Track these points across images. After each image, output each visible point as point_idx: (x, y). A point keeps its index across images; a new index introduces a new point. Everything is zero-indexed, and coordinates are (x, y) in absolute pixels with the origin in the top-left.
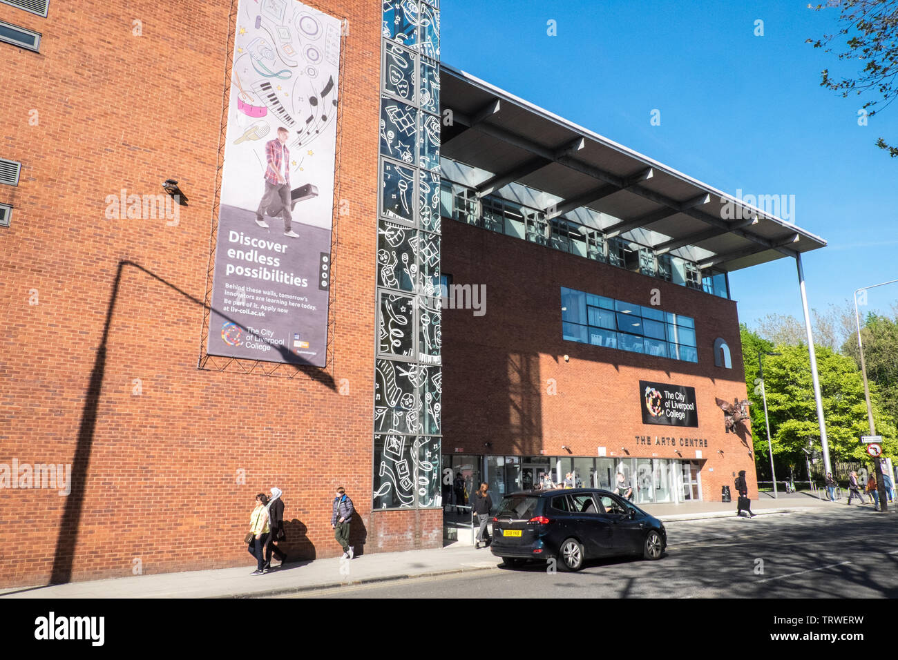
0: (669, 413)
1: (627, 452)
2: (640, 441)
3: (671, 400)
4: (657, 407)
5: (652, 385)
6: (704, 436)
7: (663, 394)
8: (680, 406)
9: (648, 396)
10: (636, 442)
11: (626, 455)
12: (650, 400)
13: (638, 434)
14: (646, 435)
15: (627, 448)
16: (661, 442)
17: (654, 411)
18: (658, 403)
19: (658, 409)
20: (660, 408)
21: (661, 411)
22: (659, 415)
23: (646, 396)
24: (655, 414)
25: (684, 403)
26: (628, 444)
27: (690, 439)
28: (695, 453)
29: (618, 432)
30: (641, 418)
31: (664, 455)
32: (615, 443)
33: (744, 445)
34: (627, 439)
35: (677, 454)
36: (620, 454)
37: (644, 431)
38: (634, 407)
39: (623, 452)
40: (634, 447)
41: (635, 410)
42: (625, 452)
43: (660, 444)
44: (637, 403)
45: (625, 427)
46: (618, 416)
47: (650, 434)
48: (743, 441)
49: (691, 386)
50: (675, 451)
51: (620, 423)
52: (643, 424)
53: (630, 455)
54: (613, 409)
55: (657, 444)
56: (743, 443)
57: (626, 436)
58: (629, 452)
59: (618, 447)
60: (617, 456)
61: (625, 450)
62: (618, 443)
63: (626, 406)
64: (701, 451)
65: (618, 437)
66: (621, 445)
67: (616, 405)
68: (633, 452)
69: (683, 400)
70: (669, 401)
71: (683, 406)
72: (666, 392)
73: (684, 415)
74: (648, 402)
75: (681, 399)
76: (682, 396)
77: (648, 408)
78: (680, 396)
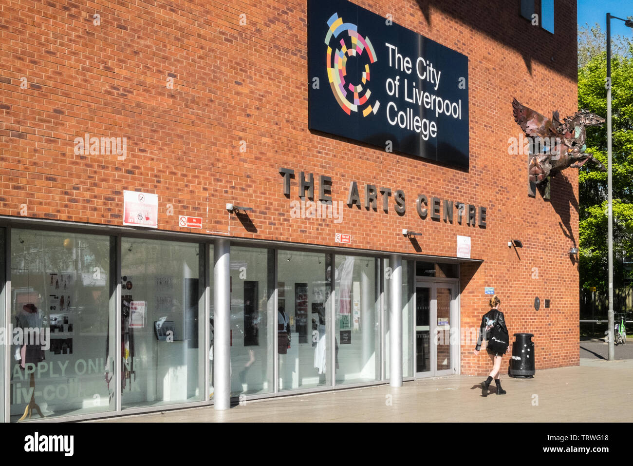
0: (393, 114)
1: (246, 221)
2: (296, 190)
3: (403, 75)
4: (359, 88)
7: (382, 53)
8: (427, 100)
9: (335, 44)
10: (283, 190)
11: (241, 232)
12: (341, 61)
13: (291, 162)
14: (319, 172)
15: (245, 205)
16: (363, 199)
17: (350, 97)
18: (365, 77)
19: (361, 95)
20: (368, 94)
21: (371, 102)
22: (366, 112)
23: (327, 41)
24: (354, 108)
25: (438, 94)
26: (251, 191)
27: (447, 201)
28: (456, 242)
29: (215, 144)
30: (306, 112)
31: (368, 243)
32: (199, 183)
33: (565, 232)
34: (248, 177)
35: (407, 241)
36: (218, 226)
37: (313, 156)
38: (283, 68)
39: (232, 218)
40: (272, 207)
41: (287, 79)
42: (239, 221)
43: (359, 207)
44: (294, 58)
45: (244, 130)
46: (219, 89)
47: (332, 169)
48: (562, 223)
49: (459, 51)
50: (405, 231)
51: (224, 115)
52: (308, 132)
53: (256, 231)
54: (200, 57)
55: (350, 206)
56: (564, 227)
57: (246, 165)
58: (256, 222)
59: (210, 200)
60: (208, 232)
61: (238, 215)
62: (210, 184)
63: (253, 59)
64: (470, 238)
65: (213, 165)
66: (226, 192)
67: (214, 46)
68: (267, 221)
69: (435, 84)
70: (398, 77)
71: (435, 100)
72: (391, 47)
73: (435, 129)
74: (333, 66)
75: (432, 82)
76: (433, 72)
77: (333, 83)
78: (430, 71)
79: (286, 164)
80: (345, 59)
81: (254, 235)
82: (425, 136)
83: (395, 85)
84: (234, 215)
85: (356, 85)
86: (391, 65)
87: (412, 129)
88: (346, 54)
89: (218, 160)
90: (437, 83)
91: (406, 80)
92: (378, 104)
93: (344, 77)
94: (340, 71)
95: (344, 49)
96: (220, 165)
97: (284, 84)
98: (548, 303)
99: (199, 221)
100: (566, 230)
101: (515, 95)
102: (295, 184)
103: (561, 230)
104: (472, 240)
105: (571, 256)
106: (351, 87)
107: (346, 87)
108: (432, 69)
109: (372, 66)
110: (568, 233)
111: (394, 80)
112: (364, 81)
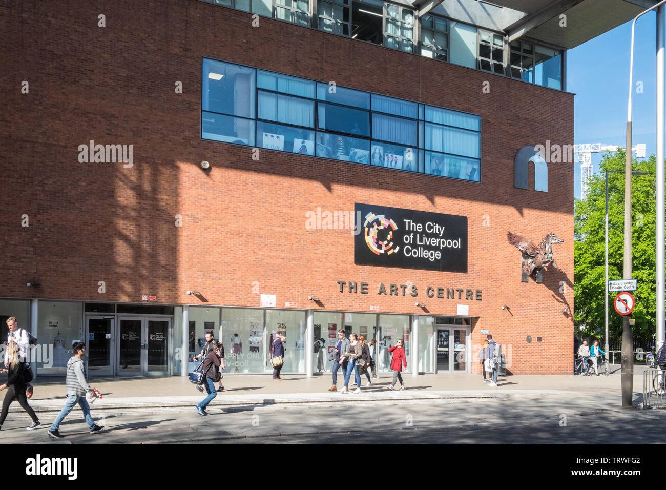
0: (408, 251)
1: (318, 303)
2: (346, 289)
3: (416, 233)
4: (386, 242)
5: (378, 210)
6: (476, 286)
7: (401, 225)
8: (434, 242)
9: (370, 225)
10: (339, 289)
11: (317, 307)
12: (374, 232)
13: (343, 278)
14: (360, 281)
15: (319, 297)
16: (388, 291)
17: (380, 247)
18: (389, 237)
20: (391, 244)
22: (389, 253)
23: (365, 225)
24: (382, 251)
25: (441, 238)
26: (321, 291)
27: (448, 289)
28: (456, 308)
29: (303, 274)
30: (353, 257)
31: (392, 310)
32: (295, 290)
33: (558, 300)
34: (320, 285)
35: (419, 308)
36: (304, 305)
37: (357, 274)
38: (340, 240)
39: (312, 302)
40: (333, 297)
41: (342, 244)
42: (315, 303)
43: (386, 294)
44: (346, 235)
45: (318, 267)
46: (305, 253)
47: (369, 279)
48: (555, 295)
49: (460, 215)
50: (417, 304)
51: (308, 263)
52: (355, 265)
53: (324, 307)
54: (296, 242)
55: (380, 294)
56: (557, 297)
57: (319, 281)
58: (324, 303)
59: (300, 296)
60: (299, 308)
61: (315, 300)
62: (301, 289)
63: (323, 239)
64: (468, 306)
65: (302, 282)
66: (308, 292)
67: (303, 237)
68: (330, 302)
69: (440, 233)
70: (412, 234)
71: (439, 242)
72: (407, 221)
73: (440, 255)
74: (368, 235)
75: (438, 233)
76: (439, 228)
77: (368, 243)
78: (436, 228)
79: (341, 279)
80: (377, 231)
81: (323, 308)
82: (432, 259)
83: (410, 238)
84: (313, 301)
85: (383, 241)
86: (407, 229)
87: (422, 256)
88: (377, 229)
89: (305, 280)
90: (442, 233)
91: (418, 235)
92: (398, 248)
93: (376, 239)
94: (373, 237)
95: (376, 227)
96: (305, 282)
97: (340, 246)
98: (539, 339)
99: (295, 304)
100: (559, 298)
101: (510, 230)
102: (346, 287)
103: (554, 299)
104: (469, 306)
105: (565, 314)
106: (380, 243)
107: (377, 243)
108: (437, 227)
109: (394, 232)
110: (561, 300)
111: (409, 235)
112: (389, 239)
